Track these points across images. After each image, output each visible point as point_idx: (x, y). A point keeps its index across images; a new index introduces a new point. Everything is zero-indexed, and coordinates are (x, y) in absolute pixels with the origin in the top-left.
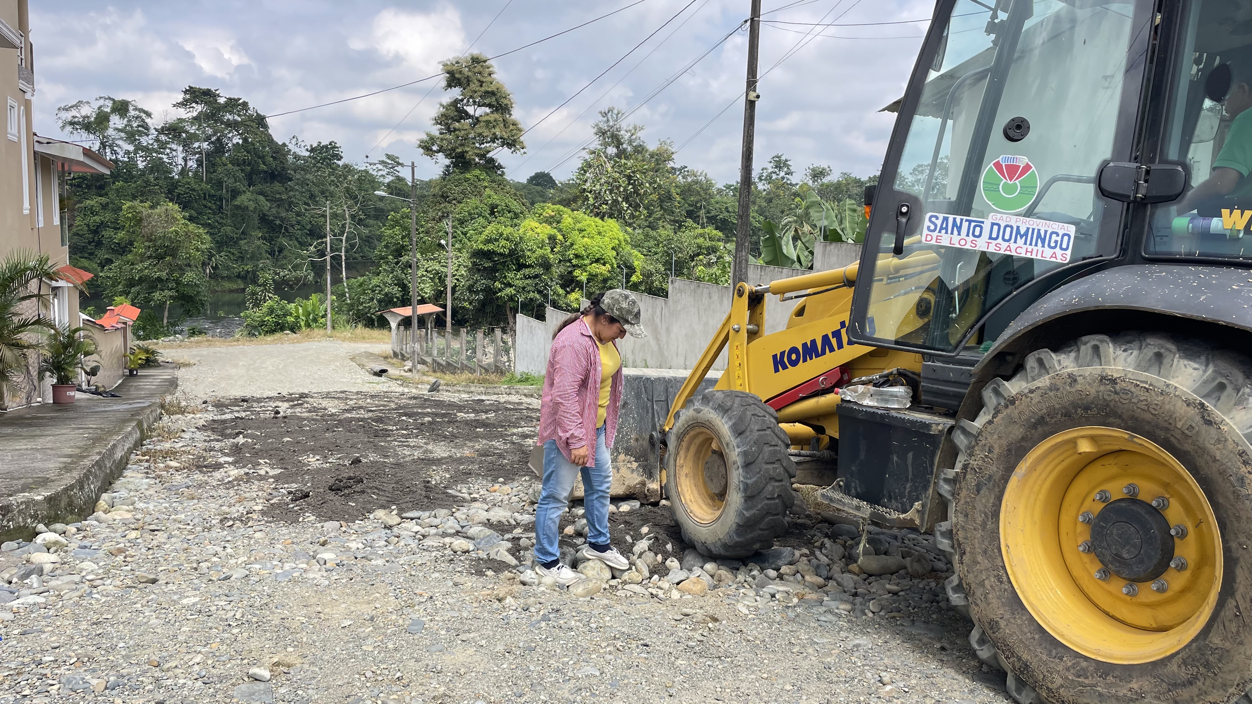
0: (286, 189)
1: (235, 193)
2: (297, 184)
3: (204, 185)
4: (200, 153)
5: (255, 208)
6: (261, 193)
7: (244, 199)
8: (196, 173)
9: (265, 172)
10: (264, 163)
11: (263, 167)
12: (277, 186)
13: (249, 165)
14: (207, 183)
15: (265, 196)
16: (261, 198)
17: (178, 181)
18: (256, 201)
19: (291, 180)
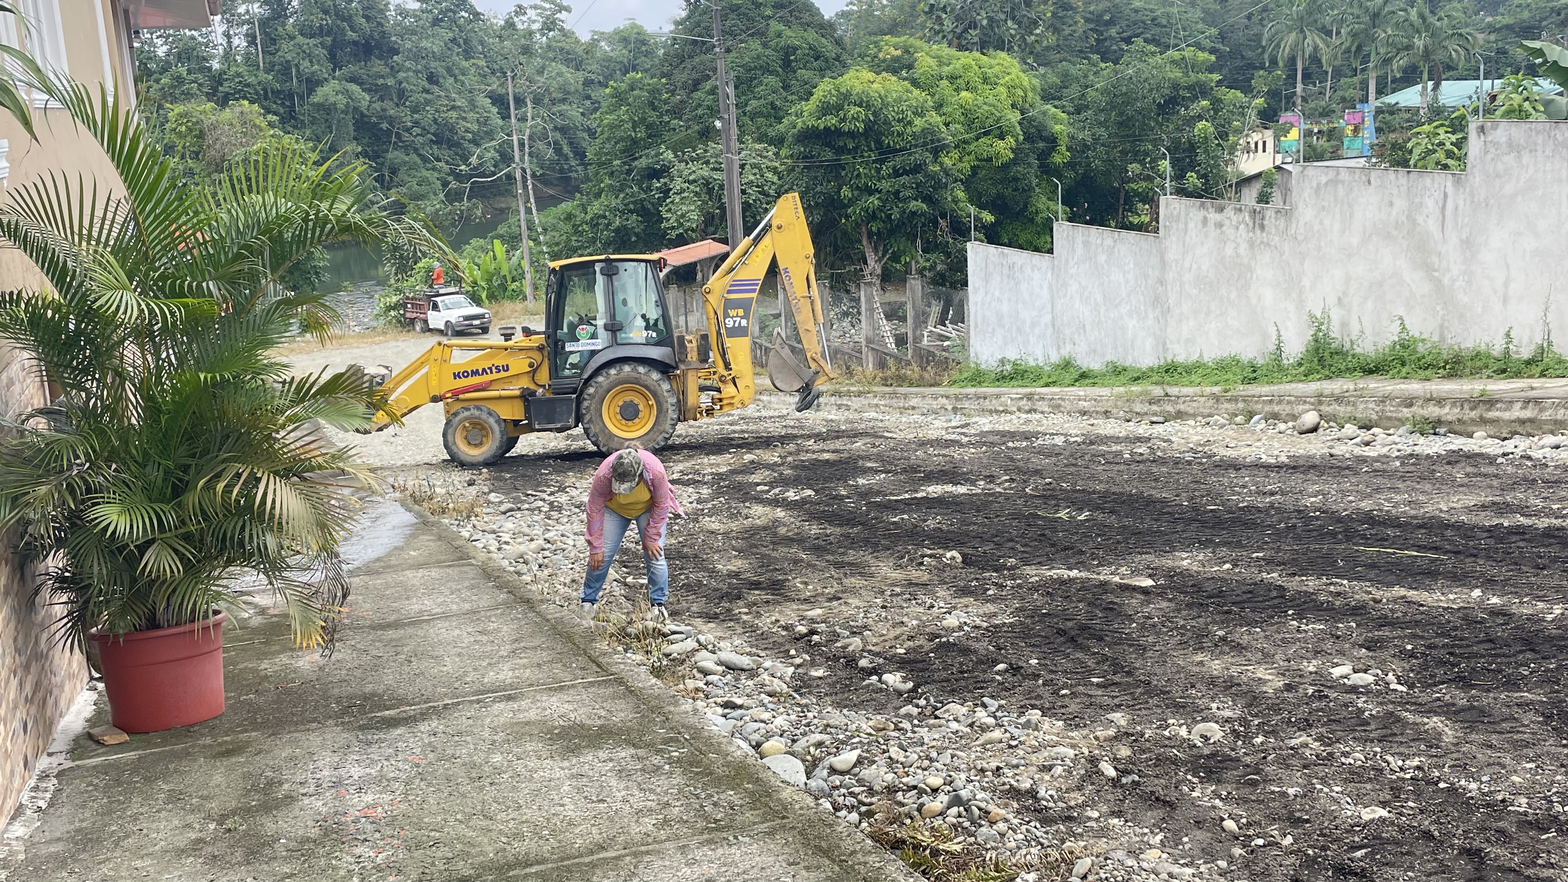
0: (392, 67)
1: (313, 83)
2: (409, 59)
3: (263, 76)
4: (248, 22)
5: (347, 105)
6: (353, 80)
7: (328, 92)
8: (247, 57)
9: (355, 43)
10: (353, 29)
11: (351, 35)
12: (378, 66)
13: (329, 34)
14: (267, 71)
15: (360, 84)
16: (354, 88)
17: (223, 72)
18: (346, 93)
19: (397, 53)
